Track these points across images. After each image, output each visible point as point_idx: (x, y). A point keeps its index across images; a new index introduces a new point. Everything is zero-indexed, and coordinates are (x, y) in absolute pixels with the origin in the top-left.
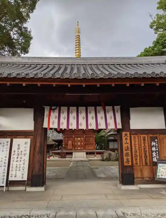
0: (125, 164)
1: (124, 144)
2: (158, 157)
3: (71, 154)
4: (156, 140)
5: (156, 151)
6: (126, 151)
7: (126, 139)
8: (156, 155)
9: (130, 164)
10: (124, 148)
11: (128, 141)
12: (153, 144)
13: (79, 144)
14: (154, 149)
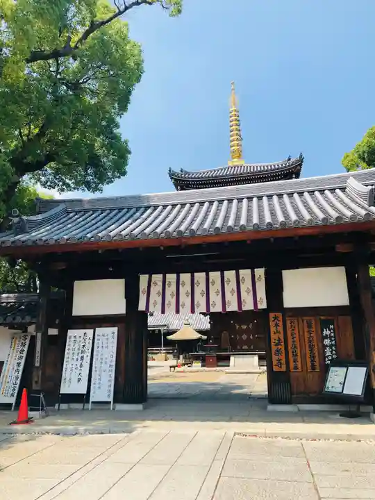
0: (275, 369)
1: (272, 333)
2: (335, 356)
3: (227, 358)
4: (331, 327)
5: (331, 346)
6: (276, 345)
7: (277, 325)
8: (331, 352)
9: (284, 368)
10: (273, 341)
11: (281, 329)
12: (327, 332)
13: (244, 337)
14: (327, 342)
